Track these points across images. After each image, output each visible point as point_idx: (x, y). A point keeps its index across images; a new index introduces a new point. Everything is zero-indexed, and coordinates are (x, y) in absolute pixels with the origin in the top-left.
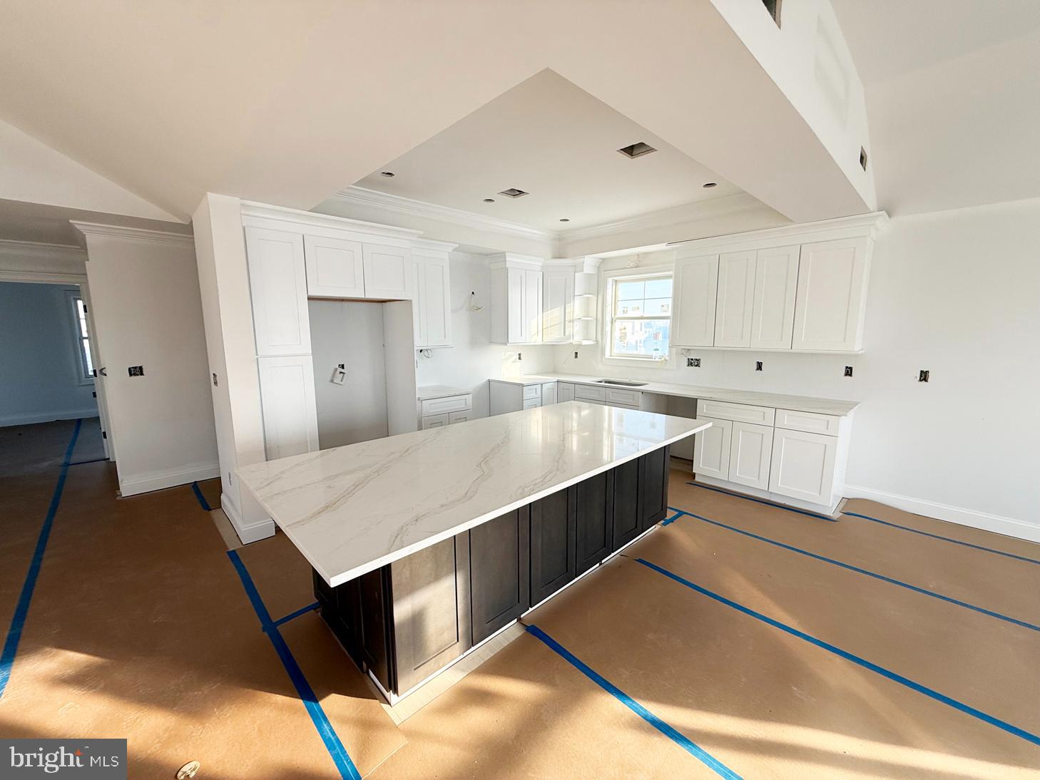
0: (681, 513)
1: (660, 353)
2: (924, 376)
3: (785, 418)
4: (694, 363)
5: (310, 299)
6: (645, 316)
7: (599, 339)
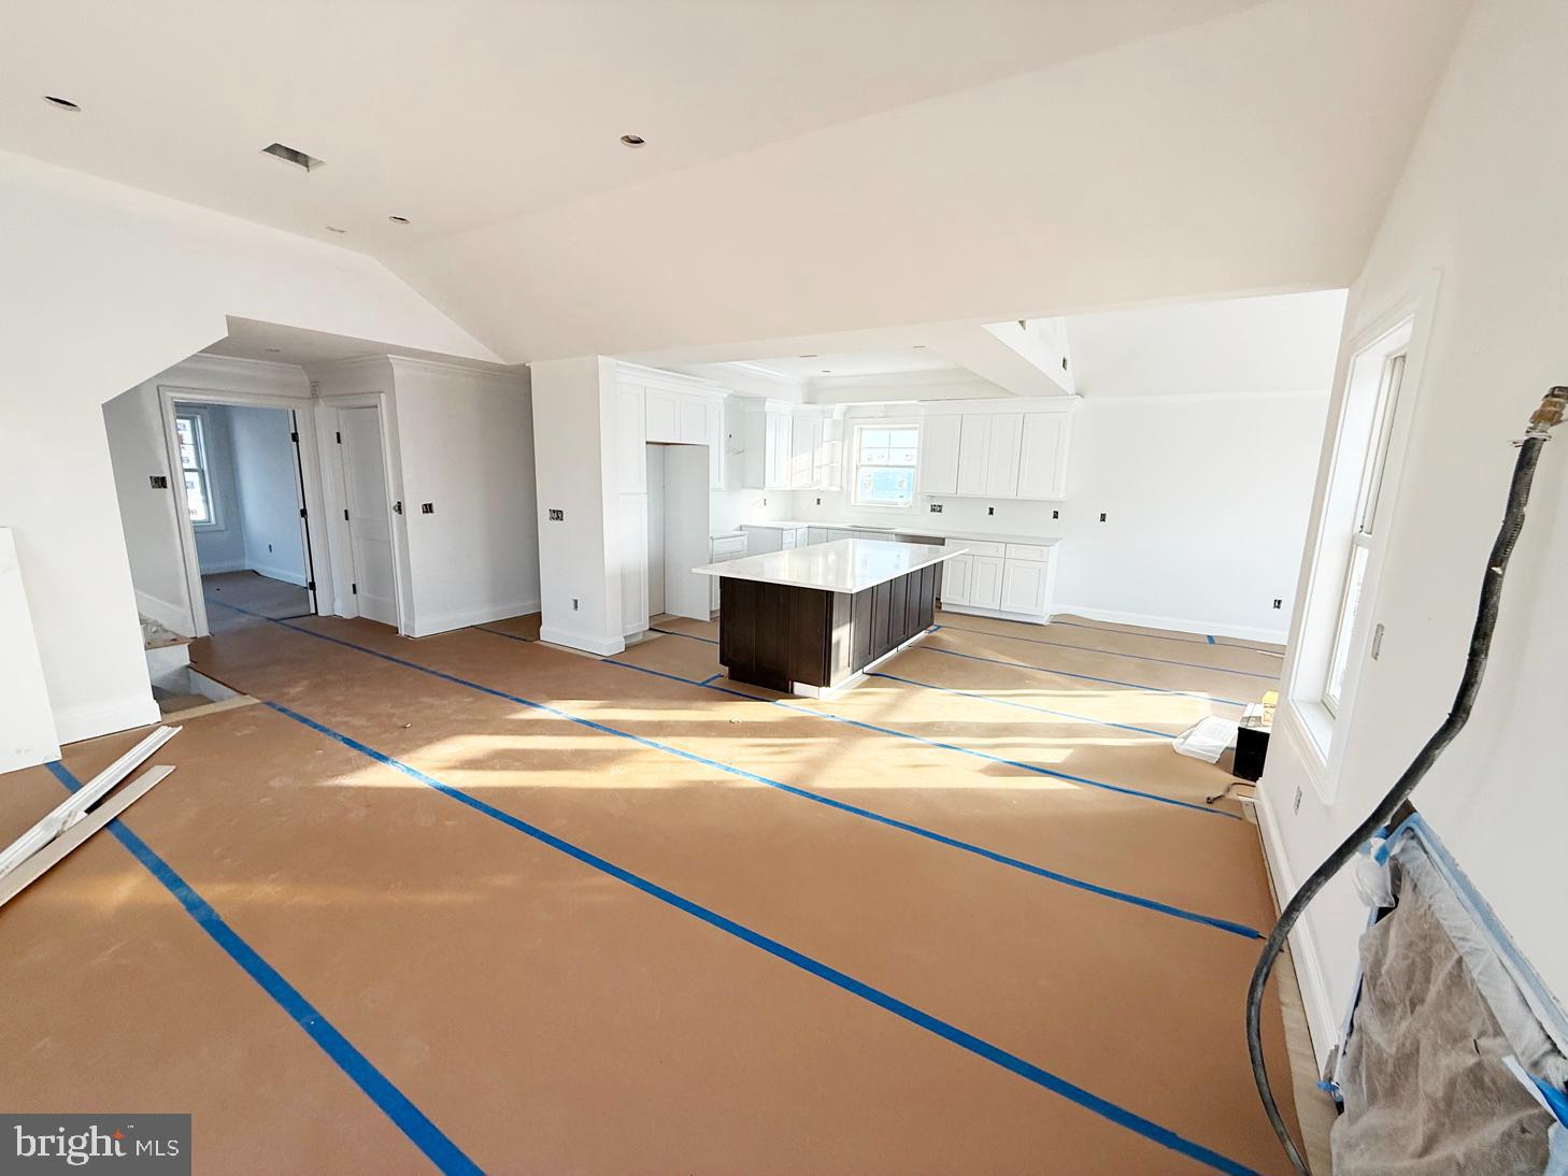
0: (939, 627)
1: (904, 500)
2: (1103, 517)
3: (1013, 551)
4: (936, 509)
5: (647, 443)
6: (890, 464)
7: (845, 486)
